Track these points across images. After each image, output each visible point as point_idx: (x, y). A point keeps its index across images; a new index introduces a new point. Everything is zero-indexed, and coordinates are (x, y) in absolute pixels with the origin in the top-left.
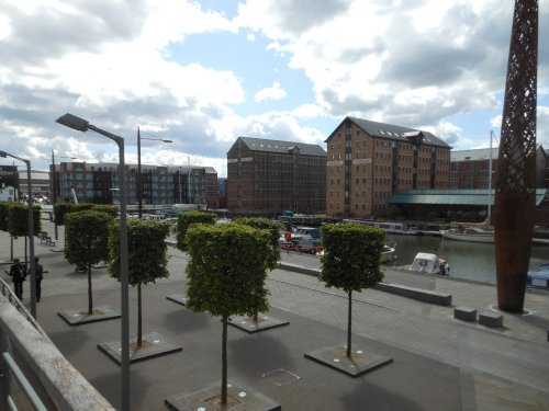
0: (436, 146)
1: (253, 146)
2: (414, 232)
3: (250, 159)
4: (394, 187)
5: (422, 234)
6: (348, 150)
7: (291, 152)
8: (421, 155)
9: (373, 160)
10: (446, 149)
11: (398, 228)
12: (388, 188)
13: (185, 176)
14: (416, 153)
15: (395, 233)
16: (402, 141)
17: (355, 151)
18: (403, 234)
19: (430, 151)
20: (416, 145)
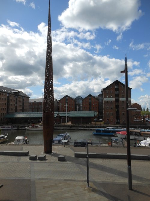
0: (24, 97)
2: (16, 129)
4: (7, 112)
5: (19, 129)
10: (28, 98)
12: (5, 112)
14: (16, 99)
15: (7, 130)
16: (11, 94)
18: (10, 130)
19: (22, 98)
20: (17, 95)
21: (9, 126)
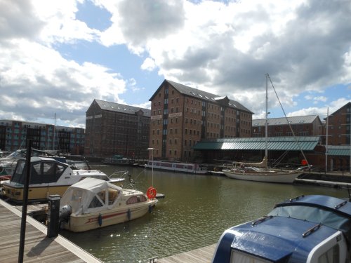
0: (240, 110)
1: (103, 107)
2: (204, 172)
3: (100, 116)
4: (203, 136)
5: (212, 174)
6: (166, 107)
7: (136, 114)
8: (227, 115)
9: (183, 114)
10: (249, 114)
11: (190, 168)
12: (198, 138)
13: (69, 133)
14: (223, 113)
15: (187, 173)
16: (212, 102)
17: (171, 107)
18: (193, 173)
19: (236, 113)
20: (223, 106)
21: (190, 165)
